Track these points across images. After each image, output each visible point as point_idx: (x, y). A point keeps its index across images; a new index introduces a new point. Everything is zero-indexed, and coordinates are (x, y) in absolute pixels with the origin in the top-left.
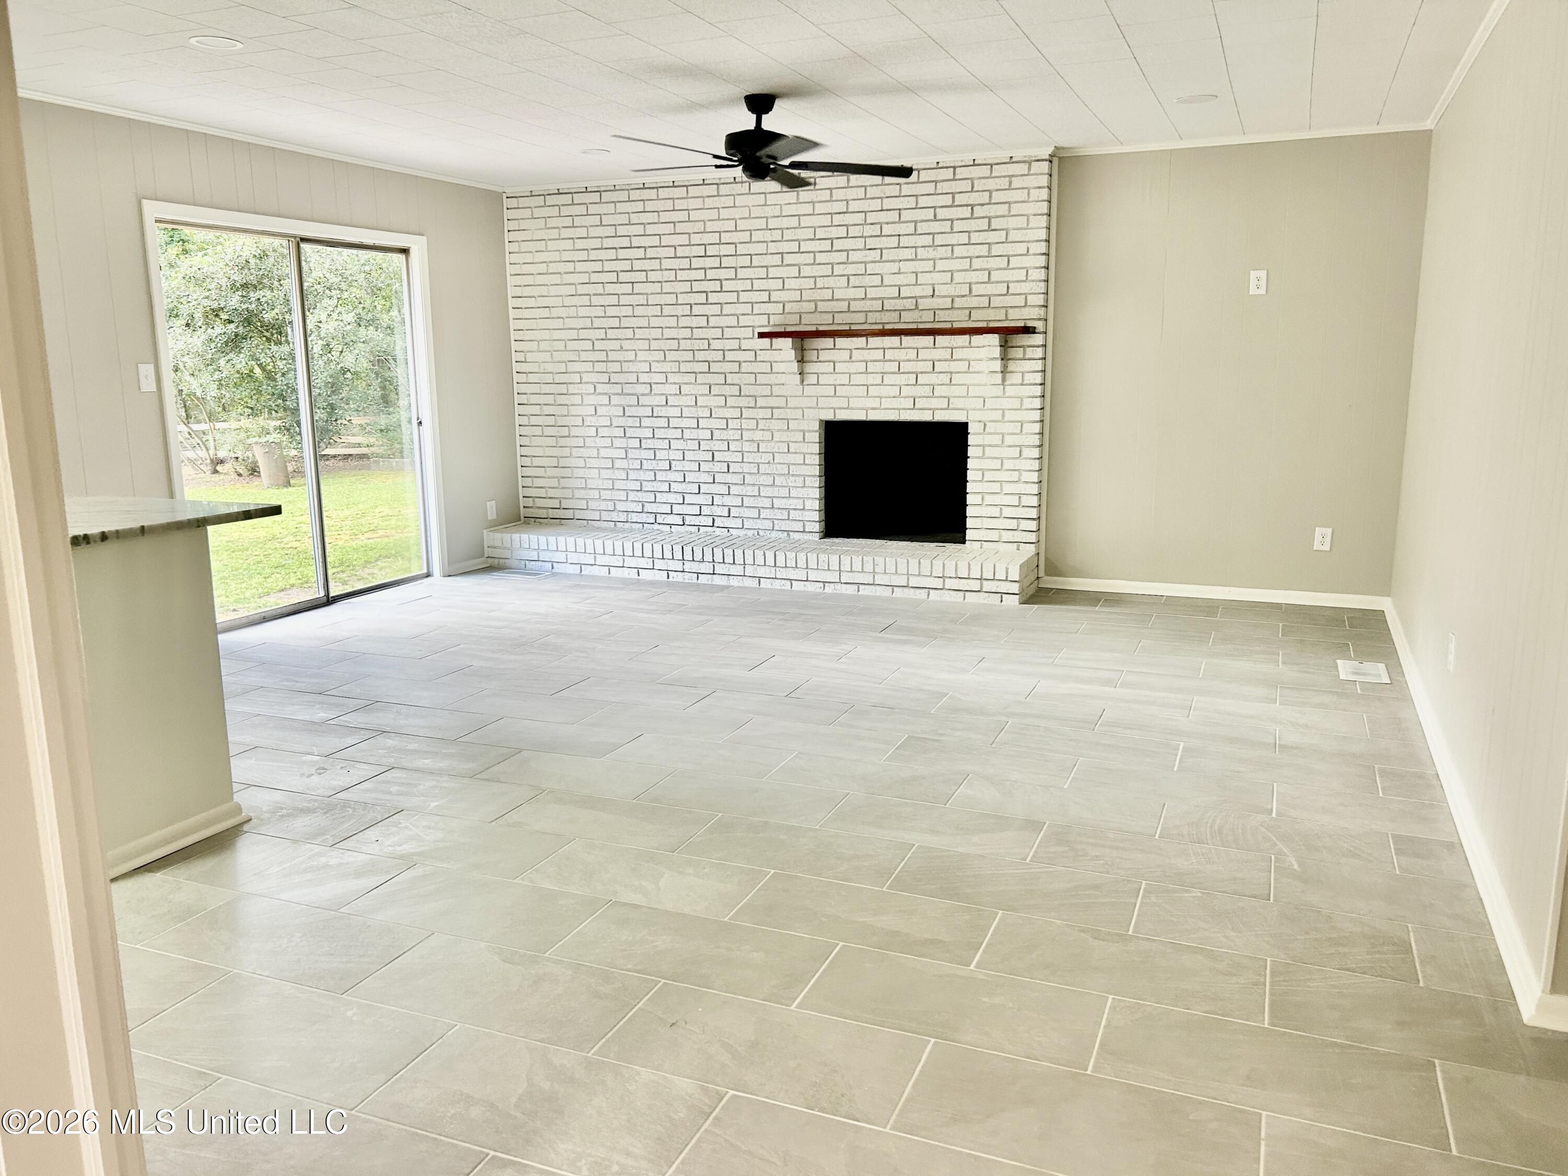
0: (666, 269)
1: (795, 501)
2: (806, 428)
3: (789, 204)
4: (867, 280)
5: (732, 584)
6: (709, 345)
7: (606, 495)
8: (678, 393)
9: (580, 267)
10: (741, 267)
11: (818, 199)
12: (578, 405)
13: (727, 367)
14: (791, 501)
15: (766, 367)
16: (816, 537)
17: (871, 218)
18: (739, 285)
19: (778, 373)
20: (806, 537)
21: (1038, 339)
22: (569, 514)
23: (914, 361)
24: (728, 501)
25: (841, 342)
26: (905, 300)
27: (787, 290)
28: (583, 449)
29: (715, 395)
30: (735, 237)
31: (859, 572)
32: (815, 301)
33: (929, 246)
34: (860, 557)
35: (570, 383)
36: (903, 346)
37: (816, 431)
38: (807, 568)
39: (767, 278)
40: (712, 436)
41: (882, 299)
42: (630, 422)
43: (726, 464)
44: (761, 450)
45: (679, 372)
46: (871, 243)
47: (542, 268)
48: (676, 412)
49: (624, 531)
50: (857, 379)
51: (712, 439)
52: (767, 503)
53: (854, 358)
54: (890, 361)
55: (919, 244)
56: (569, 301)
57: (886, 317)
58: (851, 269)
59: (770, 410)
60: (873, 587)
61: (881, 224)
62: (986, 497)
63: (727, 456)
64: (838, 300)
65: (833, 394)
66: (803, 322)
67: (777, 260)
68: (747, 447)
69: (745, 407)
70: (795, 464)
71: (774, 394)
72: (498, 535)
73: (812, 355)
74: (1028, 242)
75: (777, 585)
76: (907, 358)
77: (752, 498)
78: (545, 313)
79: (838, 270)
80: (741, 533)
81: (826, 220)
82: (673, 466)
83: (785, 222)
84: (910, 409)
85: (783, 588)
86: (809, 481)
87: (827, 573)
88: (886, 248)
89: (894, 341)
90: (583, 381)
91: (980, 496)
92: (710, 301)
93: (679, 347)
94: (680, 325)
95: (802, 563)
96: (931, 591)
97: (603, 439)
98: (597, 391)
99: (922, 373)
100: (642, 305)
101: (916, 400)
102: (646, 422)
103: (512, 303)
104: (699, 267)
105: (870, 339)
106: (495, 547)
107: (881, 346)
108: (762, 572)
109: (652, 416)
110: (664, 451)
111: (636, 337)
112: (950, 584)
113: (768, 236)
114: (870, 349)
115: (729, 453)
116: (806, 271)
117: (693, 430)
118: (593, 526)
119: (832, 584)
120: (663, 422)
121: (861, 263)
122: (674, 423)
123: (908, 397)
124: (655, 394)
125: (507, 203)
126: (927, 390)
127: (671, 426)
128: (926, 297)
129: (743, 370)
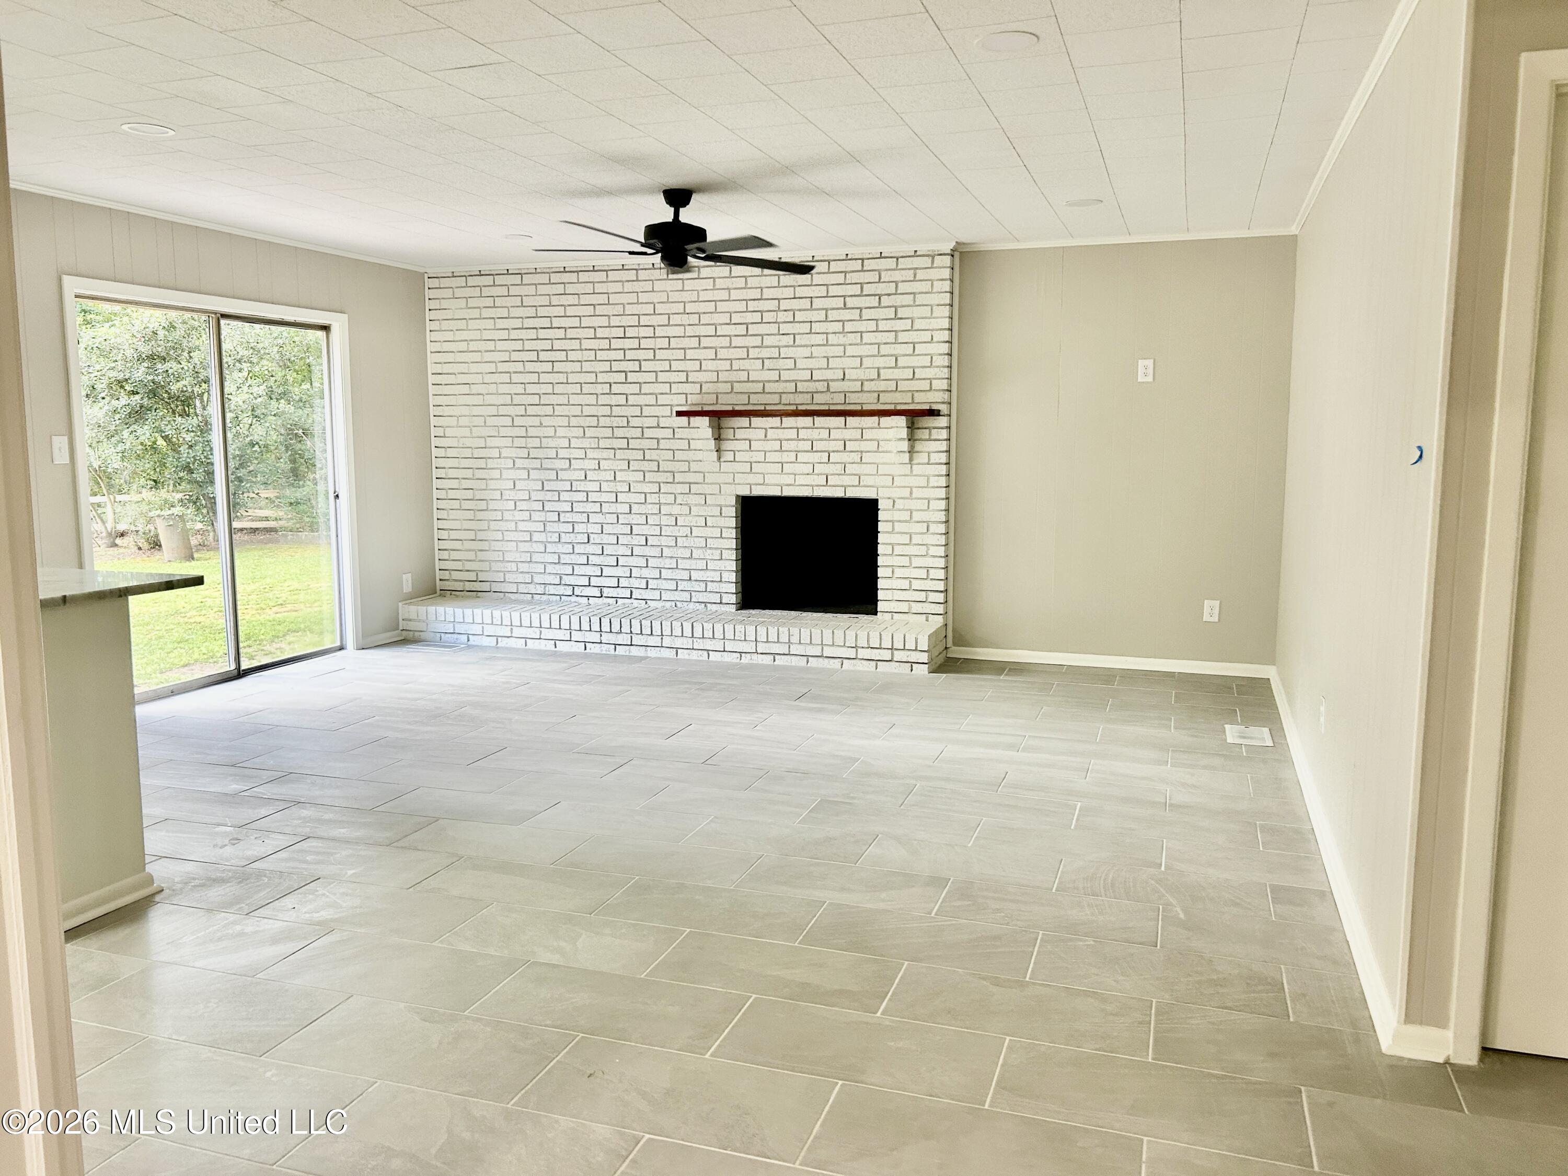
0: (586, 350)
1: (712, 573)
2: (723, 503)
3: (706, 290)
4: (781, 364)
5: (649, 655)
6: (628, 422)
7: (524, 567)
8: (597, 468)
9: (501, 345)
10: (660, 349)
11: (734, 286)
12: (497, 479)
13: (645, 444)
14: (708, 573)
15: (684, 445)
16: (733, 608)
17: (784, 305)
18: (658, 366)
19: (695, 450)
20: (723, 609)
21: (942, 421)
22: (485, 587)
23: (826, 440)
24: (646, 573)
25: (756, 421)
26: (817, 383)
27: (705, 371)
28: (501, 522)
29: (633, 471)
30: (654, 320)
31: (775, 642)
32: (732, 383)
33: (839, 333)
34: (776, 628)
35: (489, 458)
36: (816, 426)
37: (733, 506)
38: (724, 639)
39: (685, 359)
40: (630, 510)
41: (796, 382)
42: (549, 496)
43: (644, 537)
44: (678, 524)
45: (598, 448)
46: (785, 328)
47: (463, 346)
48: (595, 486)
49: (540, 603)
50: (771, 457)
51: (630, 513)
52: (686, 575)
53: (769, 437)
54: (804, 440)
55: (830, 331)
56: (488, 378)
57: (799, 399)
58: (765, 353)
59: (688, 485)
60: (788, 657)
61: (794, 311)
62: (896, 570)
63: (646, 530)
64: (753, 381)
65: (749, 470)
66: (720, 401)
67: (694, 342)
68: (665, 520)
69: (664, 483)
70: (712, 538)
71: (691, 470)
72: (413, 608)
73: (729, 434)
74: (932, 330)
75: (694, 655)
76: (820, 437)
77: (671, 570)
78: (465, 389)
79: (753, 353)
80: (659, 604)
81: (741, 306)
82: (591, 539)
83: (702, 307)
84: (823, 486)
85: (701, 658)
86: (726, 554)
87: (744, 643)
88: (799, 334)
89: (807, 421)
90: (502, 456)
91: (890, 570)
92: (629, 380)
93: (598, 424)
94: (600, 403)
95: (719, 634)
96: (845, 661)
97: (521, 512)
98: (516, 466)
99: (834, 451)
100: (562, 383)
101: (829, 477)
102: (564, 496)
103: (432, 379)
104: (618, 347)
105: (784, 419)
106: (410, 620)
107: (795, 426)
108: (679, 643)
109: (571, 490)
110: (583, 524)
111: (555, 414)
112: (863, 653)
113: (685, 319)
114: (784, 428)
115: (647, 527)
116: (722, 353)
117: (611, 504)
118: (510, 598)
119: (749, 655)
120: (582, 497)
121: (775, 347)
122: (592, 497)
123: (821, 474)
124: (574, 469)
125: (429, 283)
126: (839, 468)
127: (589, 500)
128: (837, 380)
129: (661, 447)
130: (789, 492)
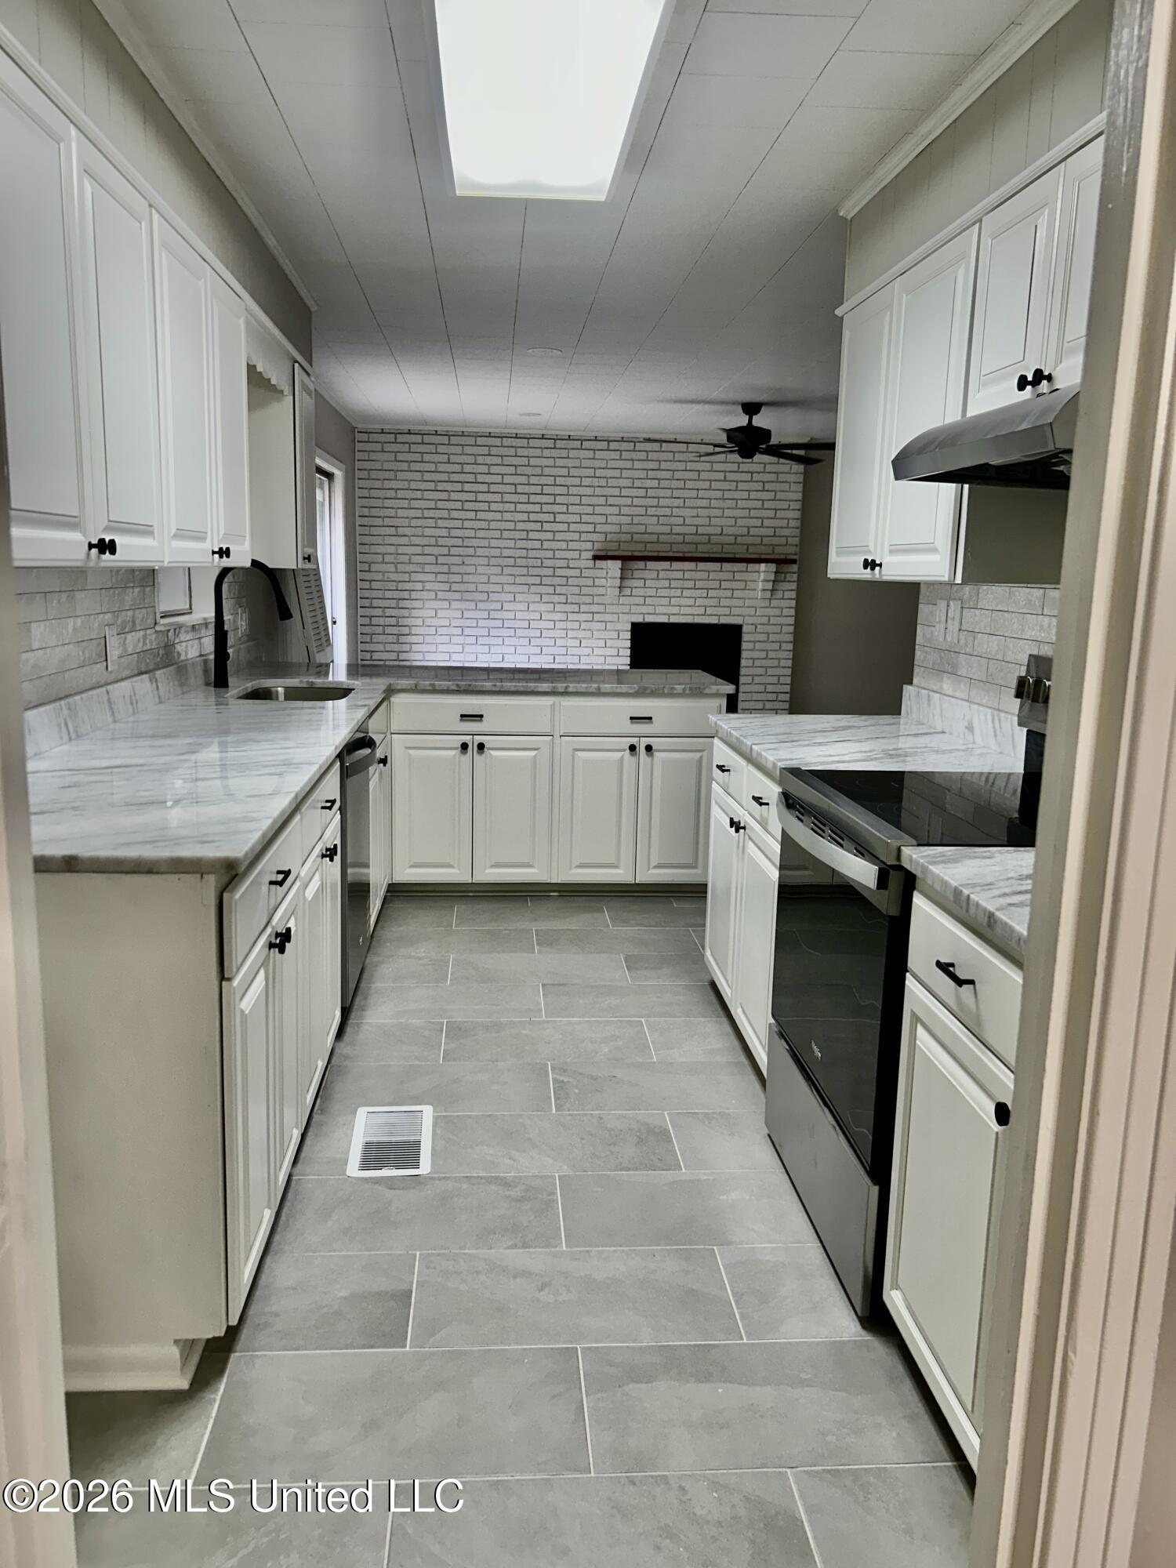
2: (620, 628)
4: (673, 520)
6: (542, 563)
8: (513, 600)
9: (427, 495)
12: (420, 609)
13: (557, 581)
15: (589, 582)
17: (677, 475)
21: (795, 568)
23: (705, 580)
25: (651, 564)
27: (610, 524)
29: (544, 603)
32: (632, 534)
33: (719, 499)
35: (413, 590)
36: (698, 569)
37: (628, 631)
39: (593, 514)
40: (541, 634)
41: (684, 535)
42: (469, 623)
44: (582, 645)
45: (514, 584)
47: (391, 494)
50: (662, 592)
53: (660, 577)
54: (688, 579)
55: (712, 497)
57: (686, 548)
58: (660, 512)
59: (591, 614)
62: (756, 678)
64: (649, 534)
65: (643, 603)
67: (602, 500)
68: (571, 643)
69: (571, 612)
70: (610, 656)
71: (595, 602)
73: (633, 574)
74: (790, 501)
76: (701, 578)
78: (392, 531)
79: (651, 511)
82: (505, 659)
83: (610, 473)
84: (702, 615)
88: (688, 498)
90: (425, 589)
91: (751, 678)
92: (544, 529)
93: (515, 564)
94: (518, 546)
98: (438, 597)
99: (711, 589)
101: (707, 609)
102: (483, 623)
105: (673, 563)
107: (682, 569)
109: (489, 618)
113: (595, 482)
114: (673, 570)
116: (625, 510)
117: (524, 630)
121: (669, 507)
122: (508, 624)
123: (701, 607)
124: (492, 601)
125: (358, 437)
126: (715, 601)
127: (505, 626)
128: (716, 535)
129: (570, 583)
130: (674, 620)
